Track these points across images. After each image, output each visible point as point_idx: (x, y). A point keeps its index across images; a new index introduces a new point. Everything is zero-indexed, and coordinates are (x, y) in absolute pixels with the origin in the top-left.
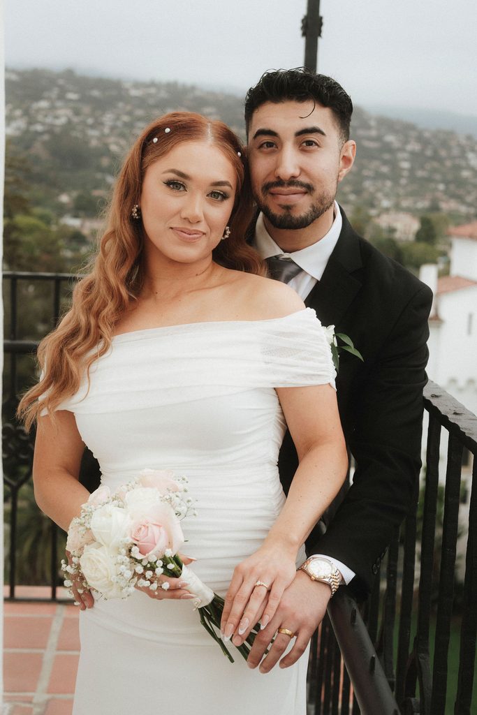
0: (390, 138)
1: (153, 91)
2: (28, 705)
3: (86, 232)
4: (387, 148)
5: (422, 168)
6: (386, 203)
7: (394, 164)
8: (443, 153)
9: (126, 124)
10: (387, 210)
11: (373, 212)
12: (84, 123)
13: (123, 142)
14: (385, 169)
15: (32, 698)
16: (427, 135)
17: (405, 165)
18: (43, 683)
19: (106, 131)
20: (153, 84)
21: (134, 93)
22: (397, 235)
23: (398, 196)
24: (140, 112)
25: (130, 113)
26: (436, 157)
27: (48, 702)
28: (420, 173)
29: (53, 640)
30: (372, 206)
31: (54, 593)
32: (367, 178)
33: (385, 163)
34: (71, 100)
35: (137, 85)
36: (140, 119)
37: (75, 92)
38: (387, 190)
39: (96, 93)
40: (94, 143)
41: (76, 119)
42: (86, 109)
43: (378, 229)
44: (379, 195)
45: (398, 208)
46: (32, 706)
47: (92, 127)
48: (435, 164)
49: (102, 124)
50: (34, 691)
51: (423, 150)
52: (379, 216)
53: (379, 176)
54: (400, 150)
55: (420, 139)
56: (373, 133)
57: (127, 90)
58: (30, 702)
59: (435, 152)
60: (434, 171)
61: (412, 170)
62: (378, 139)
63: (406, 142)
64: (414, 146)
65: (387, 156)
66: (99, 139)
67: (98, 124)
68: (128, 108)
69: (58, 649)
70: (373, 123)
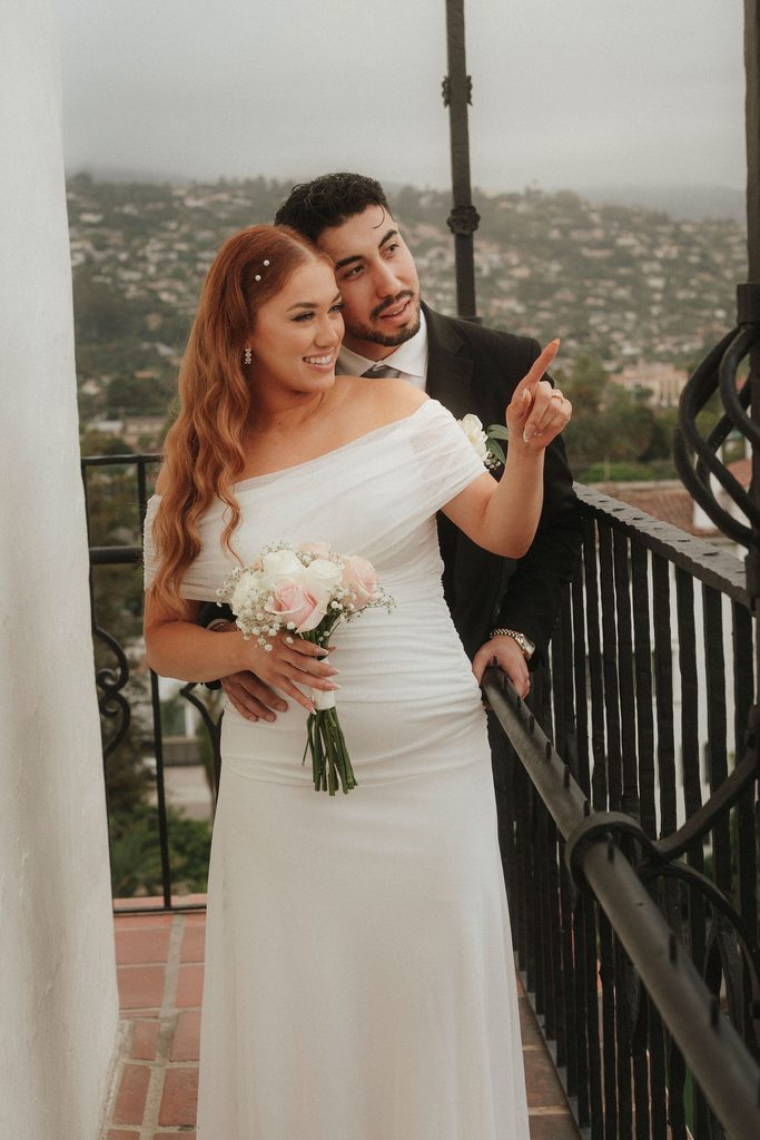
0: (626, 241)
1: (224, 197)
2: (153, 1021)
3: (131, 440)
4: (625, 258)
5: (686, 286)
6: (628, 350)
7: (636, 283)
8: (718, 258)
9: (182, 256)
10: (633, 360)
11: (609, 366)
12: (112, 259)
13: (180, 287)
14: (622, 293)
15: (158, 1013)
16: (687, 229)
17: (657, 283)
18: (170, 998)
19: (152, 270)
20: (222, 186)
21: (191, 203)
22: (653, 401)
23: (648, 335)
24: (205, 235)
25: (188, 238)
26: (706, 265)
27: (178, 1017)
28: (682, 295)
29: (175, 952)
30: (608, 356)
31: (167, 901)
32: (596, 309)
33: (622, 282)
34: (90, 225)
35: (197, 189)
36: (204, 246)
37: (95, 212)
38: (629, 327)
39: (128, 209)
40: (132, 292)
41: (99, 256)
42: (116, 237)
43: (621, 394)
44: (617, 336)
45: (650, 355)
46: (158, 1021)
47: (127, 266)
48: (707, 277)
49: (144, 259)
50: (159, 1006)
51: (684, 255)
52: (619, 371)
53: (613, 305)
54: (643, 258)
55: (677, 237)
56: (598, 234)
57: (181, 199)
58: (156, 1017)
59: (704, 256)
60: (707, 288)
61: (666, 290)
62: (606, 244)
63: (654, 245)
64: (668, 250)
65: (623, 271)
66: (140, 284)
67: (137, 260)
68: (185, 229)
69: (182, 962)
70: (595, 218)
